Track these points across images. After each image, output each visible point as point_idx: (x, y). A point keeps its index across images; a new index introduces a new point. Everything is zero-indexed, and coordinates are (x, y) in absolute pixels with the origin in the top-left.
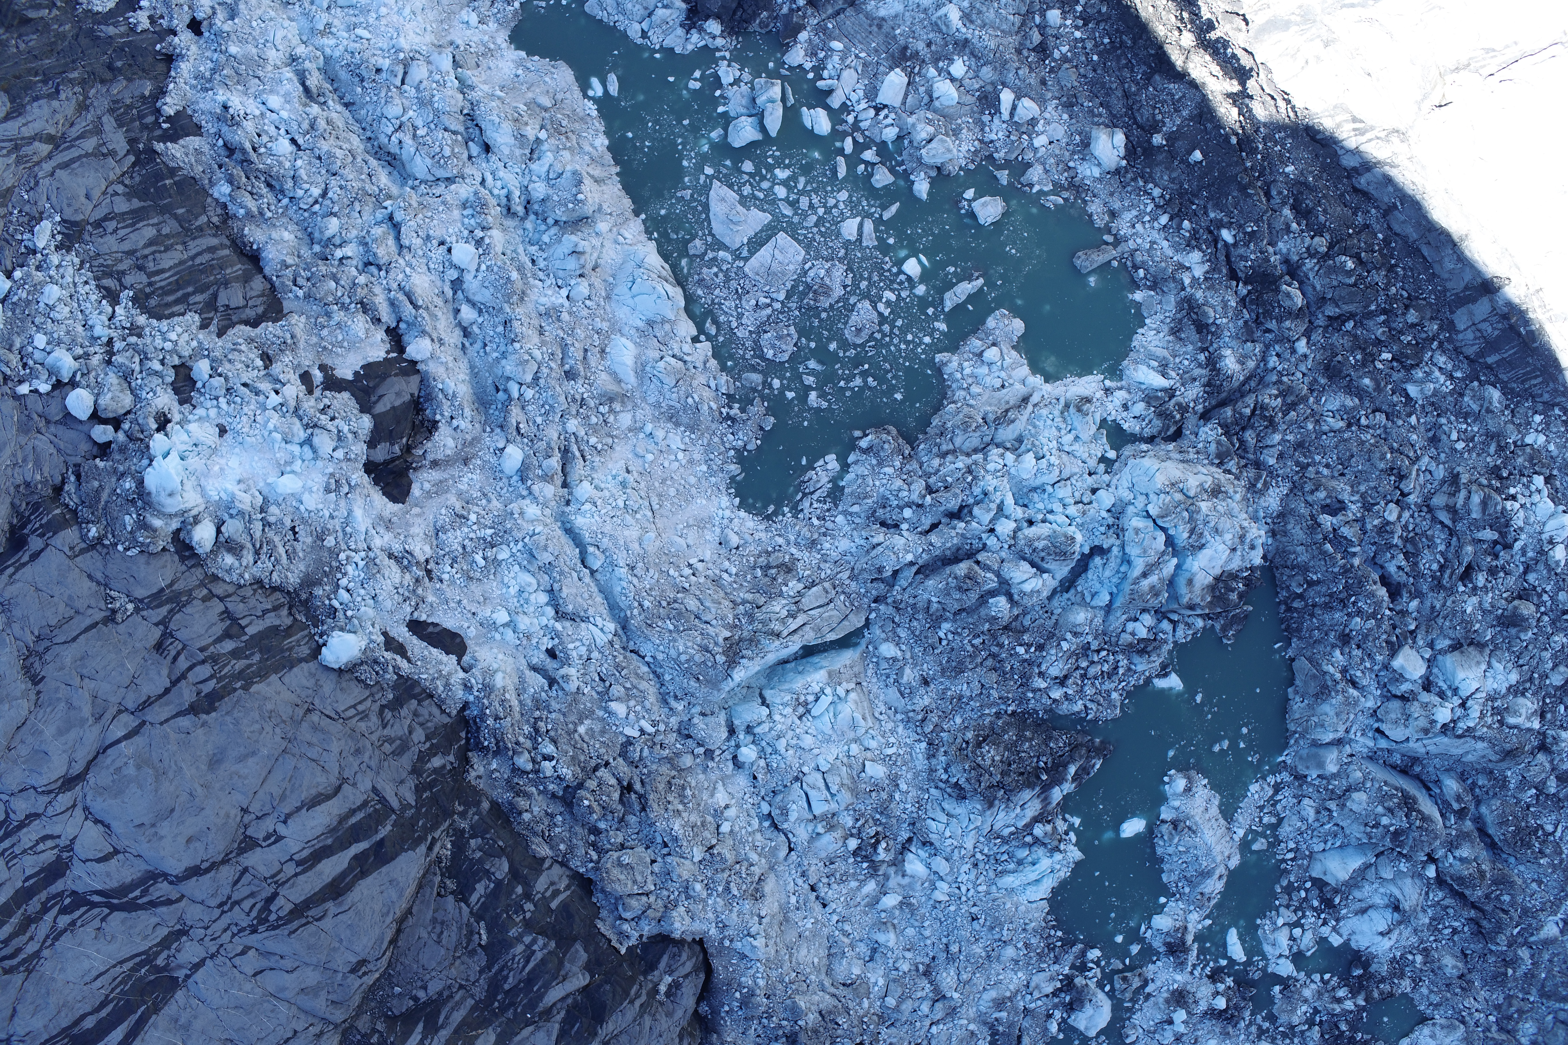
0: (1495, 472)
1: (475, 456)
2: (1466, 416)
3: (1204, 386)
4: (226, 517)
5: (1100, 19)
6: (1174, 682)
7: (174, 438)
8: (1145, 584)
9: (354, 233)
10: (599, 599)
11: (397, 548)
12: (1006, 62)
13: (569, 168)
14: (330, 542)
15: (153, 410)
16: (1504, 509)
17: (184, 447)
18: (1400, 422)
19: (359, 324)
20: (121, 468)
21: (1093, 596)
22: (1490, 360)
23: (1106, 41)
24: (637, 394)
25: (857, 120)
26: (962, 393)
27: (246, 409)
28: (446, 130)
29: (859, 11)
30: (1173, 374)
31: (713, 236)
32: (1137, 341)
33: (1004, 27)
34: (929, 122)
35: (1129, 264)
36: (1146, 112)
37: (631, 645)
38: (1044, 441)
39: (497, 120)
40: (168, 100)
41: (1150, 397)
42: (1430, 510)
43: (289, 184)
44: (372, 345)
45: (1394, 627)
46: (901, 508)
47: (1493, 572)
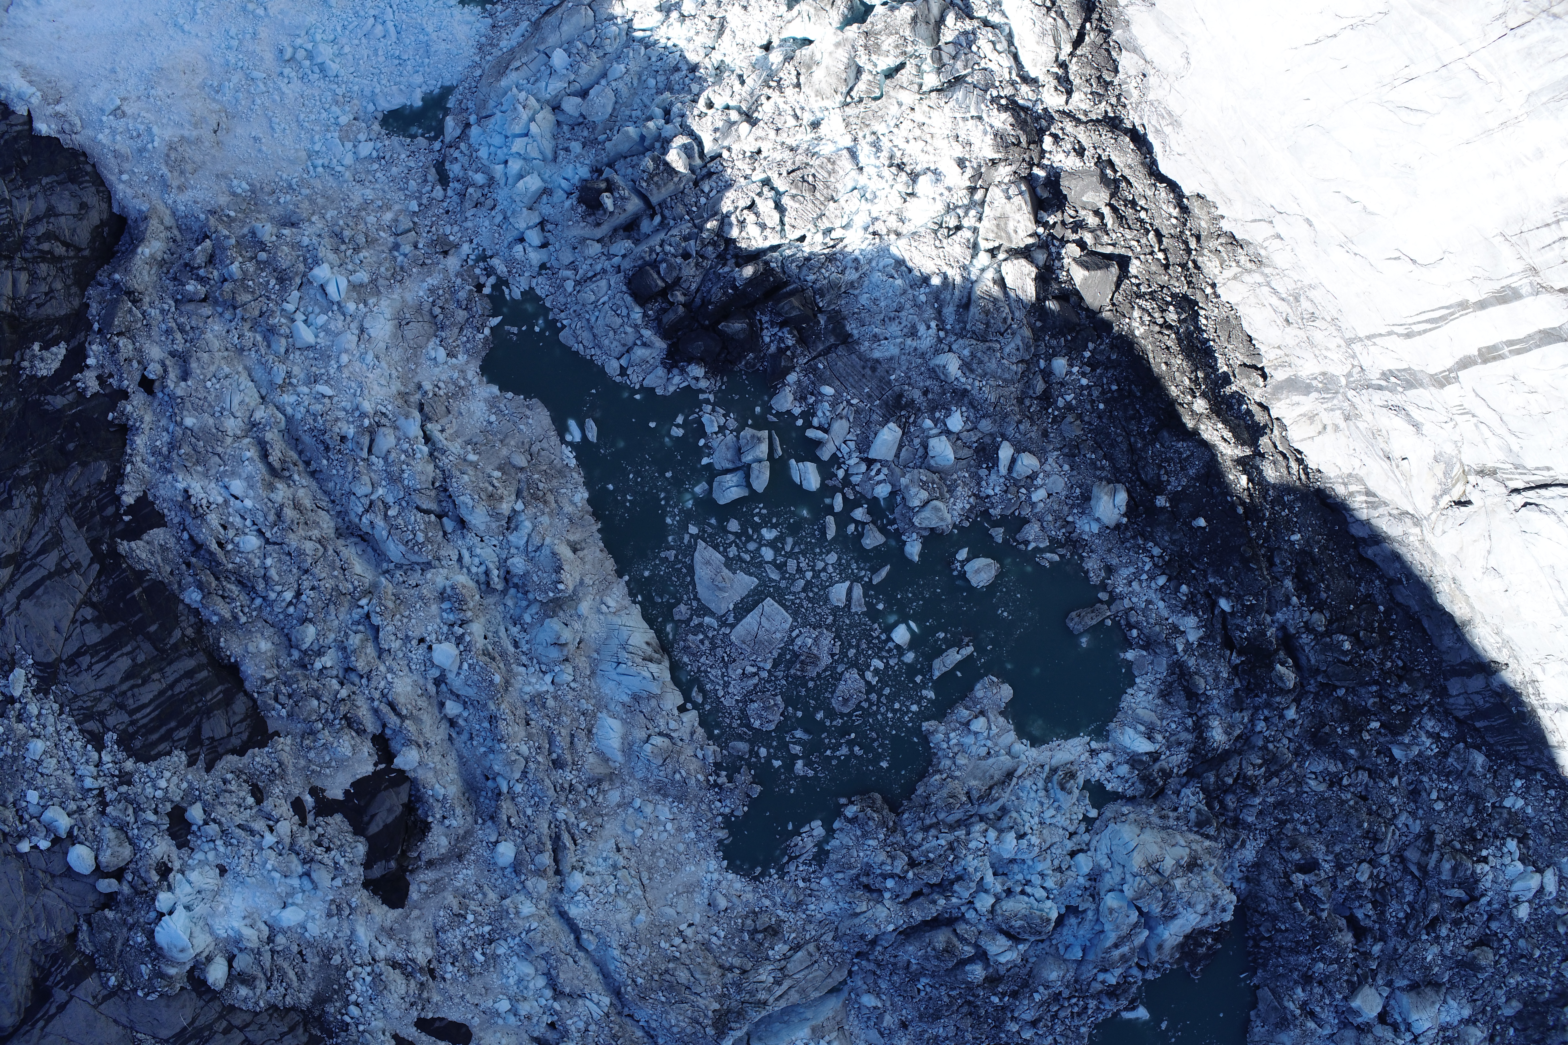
0: (1470, 834)
1: (468, 851)
2: (1448, 775)
3: (1190, 751)
4: (236, 951)
5: (1109, 365)
6: (1142, 1013)
7: (177, 891)
8: (1116, 953)
9: (332, 636)
10: (594, 976)
11: (400, 956)
12: (1007, 415)
13: (548, 540)
14: (337, 960)
15: (152, 862)
16: (1474, 872)
17: (188, 898)
18: (1382, 784)
19: (345, 744)
20: (130, 920)
21: (1067, 947)
22: (1478, 724)
23: (1114, 387)
24: (625, 771)
25: (847, 475)
26: (948, 762)
27: (243, 851)
28: (418, 508)
29: (851, 351)
30: (1159, 737)
31: (699, 600)
32: (1127, 701)
33: (1007, 376)
34: (924, 485)
35: (1123, 622)
36: (1150, 472)
37: (626, 1011)
38: (1026, 817)
39: (471, 503)
40: (127, 488)
41: (1134, 760)
42: (1403, 860)
43: (261, 586)
44: (359, 761)
45: (1356, 966)
46: (885, 877)
47: (1457, 923)
